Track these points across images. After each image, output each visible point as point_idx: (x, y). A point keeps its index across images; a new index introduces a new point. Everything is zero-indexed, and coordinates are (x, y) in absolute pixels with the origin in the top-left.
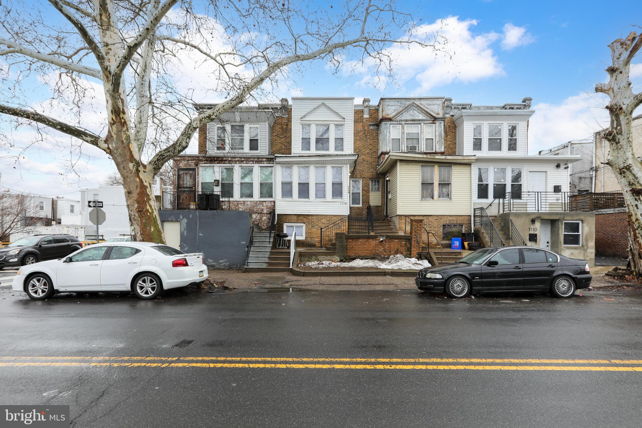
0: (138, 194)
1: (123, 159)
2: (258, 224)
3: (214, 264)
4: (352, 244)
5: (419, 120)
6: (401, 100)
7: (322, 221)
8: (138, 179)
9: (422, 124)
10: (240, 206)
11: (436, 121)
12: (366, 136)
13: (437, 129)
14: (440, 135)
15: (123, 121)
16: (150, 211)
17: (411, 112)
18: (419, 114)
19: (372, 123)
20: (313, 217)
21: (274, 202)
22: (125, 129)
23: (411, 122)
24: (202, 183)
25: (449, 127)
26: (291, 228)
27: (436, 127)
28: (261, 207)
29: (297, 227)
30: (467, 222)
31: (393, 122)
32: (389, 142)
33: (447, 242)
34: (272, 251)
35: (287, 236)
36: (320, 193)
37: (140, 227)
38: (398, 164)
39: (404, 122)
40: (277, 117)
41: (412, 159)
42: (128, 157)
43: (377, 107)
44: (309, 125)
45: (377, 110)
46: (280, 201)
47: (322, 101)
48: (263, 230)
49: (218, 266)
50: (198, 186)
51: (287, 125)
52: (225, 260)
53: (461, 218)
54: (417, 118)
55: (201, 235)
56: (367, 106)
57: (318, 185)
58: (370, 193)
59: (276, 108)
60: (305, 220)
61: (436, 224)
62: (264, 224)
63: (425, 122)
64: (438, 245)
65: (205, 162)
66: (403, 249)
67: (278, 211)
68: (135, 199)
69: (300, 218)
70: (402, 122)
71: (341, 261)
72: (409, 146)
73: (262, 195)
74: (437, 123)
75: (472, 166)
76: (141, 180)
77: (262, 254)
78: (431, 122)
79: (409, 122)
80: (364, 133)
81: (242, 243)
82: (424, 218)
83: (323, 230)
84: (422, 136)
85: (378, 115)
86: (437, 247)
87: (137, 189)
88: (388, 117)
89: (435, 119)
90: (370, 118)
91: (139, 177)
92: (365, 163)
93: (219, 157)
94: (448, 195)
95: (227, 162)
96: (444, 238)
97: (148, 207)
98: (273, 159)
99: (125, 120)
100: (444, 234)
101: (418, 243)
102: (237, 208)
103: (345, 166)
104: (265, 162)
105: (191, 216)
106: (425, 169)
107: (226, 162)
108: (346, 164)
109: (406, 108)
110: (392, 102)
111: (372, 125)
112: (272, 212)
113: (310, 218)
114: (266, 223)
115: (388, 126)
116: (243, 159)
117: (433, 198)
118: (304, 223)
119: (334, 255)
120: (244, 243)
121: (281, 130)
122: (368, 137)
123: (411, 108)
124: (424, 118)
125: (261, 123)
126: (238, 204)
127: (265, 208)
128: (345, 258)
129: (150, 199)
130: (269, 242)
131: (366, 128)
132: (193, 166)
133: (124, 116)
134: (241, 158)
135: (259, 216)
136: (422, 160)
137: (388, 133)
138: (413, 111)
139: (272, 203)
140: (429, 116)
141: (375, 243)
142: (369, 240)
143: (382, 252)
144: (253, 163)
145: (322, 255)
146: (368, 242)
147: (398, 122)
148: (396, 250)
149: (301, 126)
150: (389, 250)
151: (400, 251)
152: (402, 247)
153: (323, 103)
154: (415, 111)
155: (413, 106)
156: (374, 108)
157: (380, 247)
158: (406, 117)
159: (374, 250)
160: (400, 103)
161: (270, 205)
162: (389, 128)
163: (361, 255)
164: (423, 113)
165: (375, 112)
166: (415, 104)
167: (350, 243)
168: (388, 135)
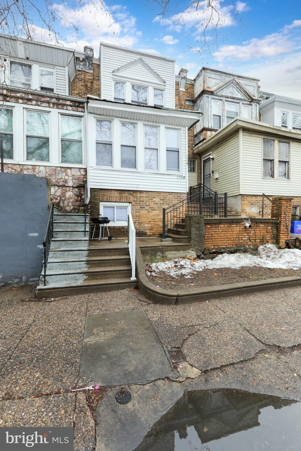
2: (59, 203)
4: (210, 231)
5: (238, 99)
6: (222, 74)
7: (154, 199)
9: (241, 103)
11: (252, 103)
13: (253, 111)
18: (238, 93)
20: (142, 195)
21: (85, 170)
23: (231, 100)
26: (111, 210)
27: (252, 108)
28: (63, 176)
29: (118, 207)
31: (215, 97)
32: (211, 118)
34: (93, 247)
35: (108, 222)
39: (224, 99)
40: (79, 71)
43: (193, 82)
44: (124, 83)
46: (94, 169)
48: (67, 212)
51: (92, 83)
53: (296, 200)
54: (236, 96)
56: (183, 79)
59: (79, 58)
60: (132, 199)
62: (68, 203)
63: (244, 102)
71: (198, 257)
73: (64, 158)
74: (254, 104)
77: (72, 255)
78: (248, 103)
79: (229, 100)
81: (31, 235)
83: (166, 212)
85: (193, 91)
88: (210, 90)
89: (252, 100)
90: (186, 92)
95: (1, 98)
98: (82, 103)
103: (183, 129)
108: (184, 126)
109: (226, 84)
110: (214, 75)
111: (189, 100)
112: (82, 186)
113: (138, 195)
114: (72, 202)
115: (210, 99)
116: (30, 97)
117: (272, 176)
118: (130, 203)
119: (189, 249)
120: (36, 234)
121: (84, 88)
123: (231, 85)
124: (242, 98)
125: (58, 68)
126: (22, 170)
127: (71, 178)
128: (203, 253)
130: (85, 232)
131: (183, 102)
135: (60, 190)
137: (210, 108)
138: (232, 88)
139: (82, 171)
140: (247, 96)
141: (238, 230)
142: (232, 226)
143: (246, 241)
144: (49, 107)
145: (172, 251)
146: (231, 228)
147: (219, 97)
148: (261, 238)
149: (113, 83)
150: (254, 238)
151: (266, 239)
152: (268, 234)
153: (141, 58)
154: (234, 88)
155: (232, 83)
156: (190, 83)
157: (244, 234)
158: (227, 94)
159: (237, 239)
160: (221, 77)
161: (78, 174)
162: (211, 103)
163: (221, 247)
164: (242, 92)
165: (190, 87)
166: (234, 81)
167: (208, 231)
168: (210, 109)
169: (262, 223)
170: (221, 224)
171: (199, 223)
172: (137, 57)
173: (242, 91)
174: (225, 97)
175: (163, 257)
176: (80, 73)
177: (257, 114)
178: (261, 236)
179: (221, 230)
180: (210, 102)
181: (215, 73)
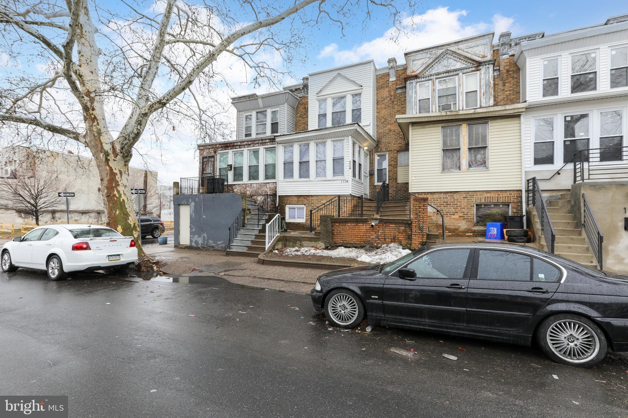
0: (108, 181)
1: (96, 151)
2: (263, 206)
3: (214, 245)
4: (338, 228)
5: (456, 70)
6: (431, 50)
7: (322, 201)
8: (108, 168)
9: (461, 74)
10: (247, 189)
11: (481, 67)
12: (393, 102)
13: (483, 76)
14: (487, 85)
15: (93, 116)
16: (117, 196)
17: (445, 62)
18: (455, 62)
19: (400, 86)
20: (313, 198)
22: (95, 124)
23: (445, 75)
24: (220, 169)
25: (508, 71)
26: (293, 210)
27: (481, 74)
28: (264, 189)
29: (298, 208)
30: (516, 200)
31: (420, 80)
32: (416, 105)
33: (482, 228)
34: (259, 234)
36: (322, 171)
37: (108, 210)
38: (410, 128)
39: (435, 77)
40: (300, 97)
42: (100, 148)
43: (405, 66)
44: (326, 100)
45: (405, 69)
46: (282, 182)
47: (338, 72)
49: (216, 247)
50: (216, 171)
52: (222, 242)
53: (504, 195)
54: (452, 68)
55: (204, 217)
56: (392, 68)
57: (318, 163)
58: (398, 168)
59: (299, 89)
60: (306, 202)
61: (464, 203)
62: (268, 206)
63: (465, 71)
64: (468, 232)
65: (222, 149)
66: (401, 237)
67: (279, 192)
68: (105, 185)
69: (301, 199)
70: (432, 77)
71: (327, 248)
72: (441, 105)
73: (267, 177)
74: (483, 69)
75: (522, 117)
76: (111, 168)
77: (248, 237)
78: (474, 69)
79: (442, 75)
80: (391, 99)
83: (313, 212)
84: (461, 90)
86: (467, 234)
87: (107, 176)
88: (414, 74)
89: (478, 65)
90: (397, 80)
91: (109, 166)
92: (391, 133)
93: (231, 143)
94: (484, 163)
95: (238, 147)
96: (478, 223)
97: (116, 192)
98: (274, 139)
99: (94, 116)
100: (479, 217)
101: (421, 229)
102: (245, 190)
103: (346, 137)
104: (269, 143)
105: (197, 200)
106: (448, 131)
107: (237, 147)
108: (348, 136)
109: (437, 58)
110: (419, 55)
111: (400, 88)
112: (274, 194)
113: (310, 198)
114: (270, 205)
115: (414, 84)
117: (459, 168)
118: (305, 205)
119: (319, 241)
122: (395, 103)
123: (444, 57)
124: (464, 66)
125: (281, 106)
126: (246, 187)
127: (268, 190)
128: (330, 245)
129: (119, 185)
131: (392, 93)
132: (213, 154)
133: (93, 112)
134: (248, 141)
137: (414, 94)
138: (447, 60)
139: (275, 184)
140: (471, 62)
141: (365, 228)
142: (359, 225)
143: (375, 239)
144: (259, 146)
145: (306, 241)
146: (357, 226)
147: (427, 77)
148: (392, 238)
149: (317, 103)
150: (383, 237)
151: (398, 239)
152: (400, 234)
153: (339, 73)
154: (450, 60)
155: (447, 54)
156: (403, 68)
157: (372, 233)
158: (438, 70)
159: (365, 237)
160: (430, 54)
161: (272, 186)
162: (415, 88)
163: (350, 242)
164: (462, 60)
165: (403, 72)
166: (449, 52)
167: (337, 228)
169: (392, 223)
170: (348, 222)
171: (325, 221)
172: (336, 73)
173: (462, 58)
174: (436, 75)
175: (300, 244)
176: (302, 99)
177: (490, 78)
178: (392, 236)
179: (348, 228)
180: (414, 88)
181: (421, 52)
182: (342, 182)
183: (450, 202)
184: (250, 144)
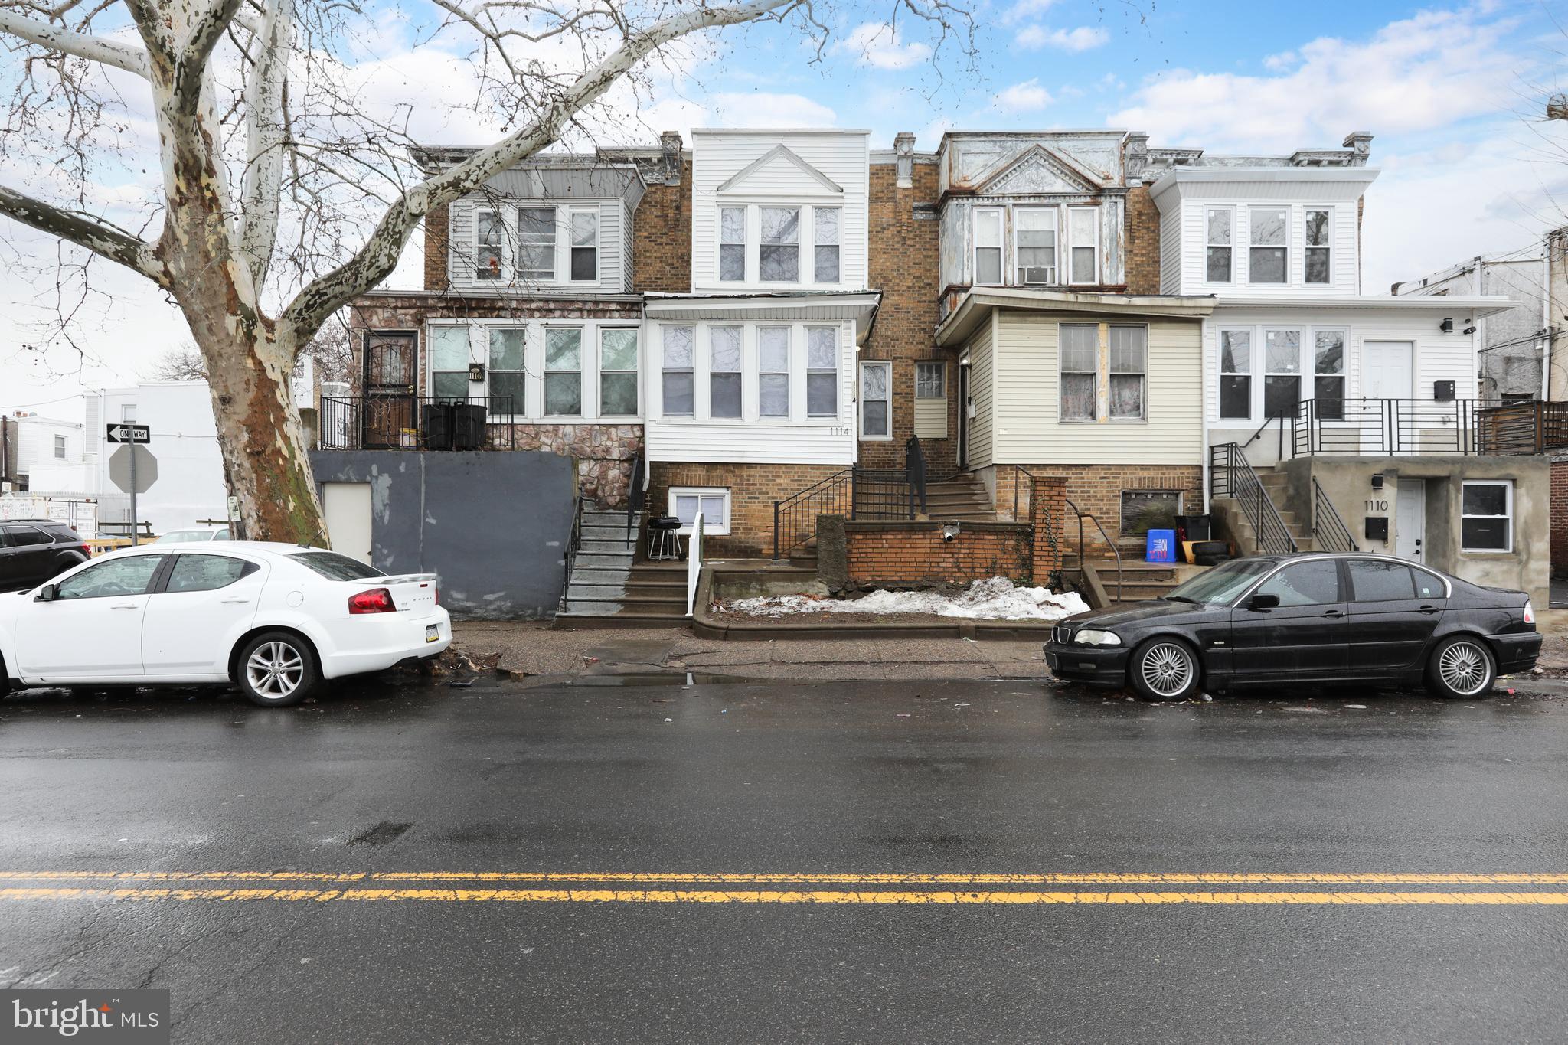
0: (251, 405)
1: (208, 305)
2: (596, 490)
3: (468, 604)
4: (863, 546)
5: (1054, 196)
6: (1003, 138)
7: (778, 481)
8: (250, 363)
9: (1063, 206)
10: (543, 439)
11: (1102, 199)
12: (904, 239)
13: (1105, 219)
14: (1114, 239)
15: (208, 194)
16: (285, 452)
17: (1031, 172)
18: (1053, 178)
19: (921, 204)
20: (752, 472)
21: (642, 427)
22: (213, 218)
23: (1032, 201)
24: (434, 373)
25: (1140, 214)
26: (691, 502)
27: (1101, 213)
28: (603, 441)
29: (705, 498)
30: (1191, 486)
31: (980, 202)
32: (970, 258)
33: (1134, 541)
34: (637, 567)
35: (679, 526)
36: (775, 403)
37: (257, 499)
38: (996, 319)
39: (1012, 201)
40: (649, 185)
41: (1034, 305)
42: (223, 300)
43: (935, 158)
44: (741, 209)
45: (934, 167)
46: (658, 425)
47: (779, 141)
48: (610, 507)
49: (479, 612)
50: (423, 381)
51: (678, 208)
52: (502, 594)
53: (1173, 474)
54: (1047, 189)
55: (433, 521)
56: (906, 156)
57: (766, 379)
58: (916, 402)
59: (648, 160)
60: (731, 480)
61: (1102, 489)
62: (612, 490)
63: (1072, 201)
64: (1109, 551)
65: (445, 312)
66: (1009, 562)
67: (652, 453)
68: (242, 418)
69: (715, 472)
70: (1006, 202)
71: (834, 596)
72: (1026, 268)
73: (606, 408)
74: (1106, 203)
75: (1205, 325)
76: (260, 363)
77: (606, 576)
78: (1088, 200)
79: (1026, 201)
80: (899, 232)
81: (549, 544)
82: (1070, 473)
83: (781, 507)
84: (1064, 241)
85: (937, 181)
86: (1107, 554)
87: (247, 390)
88: (966, 185)
89: (1098, 193)
90: (914, 188)
91: (254, 357)
92: (900, 316)
93: (484, 300)
94: (1138, 409)
95: (508, 314)
96: (1124, 532)
97: (280, 443)
98: (637, 303)
99: (213, 192)
100: (1126, 518)
101: (1052, 543)
102: (535, 444)
103: (843, 325)
104: (617, 314)
105: (402, 468)
106: (1073, 333)
107: (503, 313)
108: (848, 320)
109: (1016, 161)
110: (979, 144)
111: (922, 209)
112: (636, 457)
113: (745, 472)
114: (619, 488)
115: (967, 210)
116: (552, 306)
117: (1093, 415)
118: (728, 488)
119: (813, 579)
120: (556, 544)
121: (660, 222)
122: (908, 242)
123: (1031, 161)
124: (1069, 189)
125: (604, 203)
126: (537, 434)
127: (616, 444)
128: (844, 588)
129: (286, 419)
130: (628, 541)
131: (905, 218)
132: (409, 326)
133: (211, 181)
134: (546, 301)
135: (597, 467)
136: (1064, 307)
137: (966, 232)
138: (1037, 169)
139: (636, 429)
140: (1084, 183)
141: (929, 546)
142: (913, 537)
143: (950, 570)
144: (582, 317)
145: (779, 580)
146: (911, 541)
147: (996, 199)
148: (989, 565)
149: (718, 211)
150: (970, 565)
151: (1001, 567)
152: (1006, 556)
153: (782, 145)
154: (1041, 169)
155: (1036, 154)
156: (927, 162)
157: (943, 555)
158: (1017, 187)
159: (928, 564)
160: (1000, 147)
161: (628, 435)
162: (969, 219)
163: (889, 579)
164: (1066, 175)
165: (928, 171)
166: (1041, 151)
167: (859, 546)
168: (966, 236)
169: (989, 533)
170: (887, 532)
171: (832, 530)
172: (774, 143)
173: (1066, 171)
174: (1014, 197)
175: (761, 590)
176: (653, 189)
177: (1120, 227)
178: (989, 561)
179: (886, 546)
180: (966, 218)
181: (982, 138)
182: (834, 432)
183: (1075, 487)
184: (551, 311)
